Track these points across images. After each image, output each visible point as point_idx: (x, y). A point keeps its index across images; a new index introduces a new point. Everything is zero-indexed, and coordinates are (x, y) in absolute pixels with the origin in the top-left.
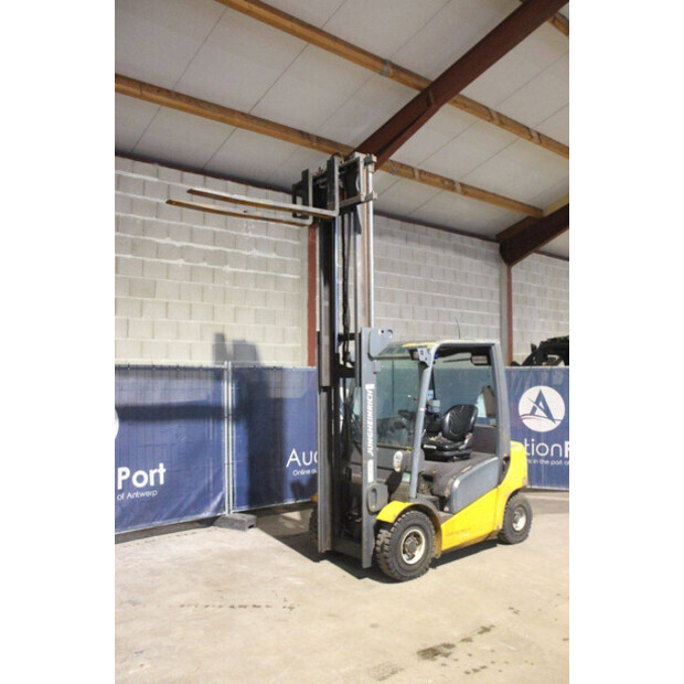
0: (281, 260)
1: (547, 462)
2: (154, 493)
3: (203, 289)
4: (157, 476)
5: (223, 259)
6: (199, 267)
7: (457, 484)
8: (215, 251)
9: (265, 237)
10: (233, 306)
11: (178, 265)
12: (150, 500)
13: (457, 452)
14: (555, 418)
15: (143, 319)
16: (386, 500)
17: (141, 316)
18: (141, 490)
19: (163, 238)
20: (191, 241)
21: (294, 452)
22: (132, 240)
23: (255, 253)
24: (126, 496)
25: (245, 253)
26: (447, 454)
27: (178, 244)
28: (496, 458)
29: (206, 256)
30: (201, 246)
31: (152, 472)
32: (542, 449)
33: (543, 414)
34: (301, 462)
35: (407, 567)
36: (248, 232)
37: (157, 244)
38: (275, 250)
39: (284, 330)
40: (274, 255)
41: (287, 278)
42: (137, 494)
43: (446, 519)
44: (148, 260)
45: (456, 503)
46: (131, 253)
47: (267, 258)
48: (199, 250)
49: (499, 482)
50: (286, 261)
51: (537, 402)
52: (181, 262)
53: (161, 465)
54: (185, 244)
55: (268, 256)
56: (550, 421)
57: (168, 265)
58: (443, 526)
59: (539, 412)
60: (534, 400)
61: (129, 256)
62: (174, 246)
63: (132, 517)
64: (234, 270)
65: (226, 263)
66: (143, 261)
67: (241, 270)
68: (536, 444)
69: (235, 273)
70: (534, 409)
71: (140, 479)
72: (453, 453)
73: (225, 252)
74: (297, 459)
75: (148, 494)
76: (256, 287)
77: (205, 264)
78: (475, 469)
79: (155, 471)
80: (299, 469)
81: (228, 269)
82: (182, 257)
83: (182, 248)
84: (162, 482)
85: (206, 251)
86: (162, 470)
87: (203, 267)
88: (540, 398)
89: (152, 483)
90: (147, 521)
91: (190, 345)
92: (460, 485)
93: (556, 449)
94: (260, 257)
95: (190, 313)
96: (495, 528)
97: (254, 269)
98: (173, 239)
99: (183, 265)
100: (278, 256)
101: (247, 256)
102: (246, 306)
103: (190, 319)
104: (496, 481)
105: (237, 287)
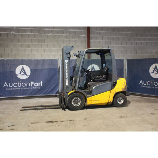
0: (80, 31)
2: (40, 88)
3: (57, 41)
4: (40, 84)
6: (56, 35)
8: (60, 31)
11: (50, 35)
15: (42, 49)
17: (41, 48)
18: (36, 87)
20: (54, 29)
22: (38, 30)
24: (33, 88)
25: (69, 30)
26: (96, 80)
30: (56, 30)
33: (156, 73)
37: (45, 30)
41: (82, 36)
43: (89, 97)
44: (42, 34)
47: (75, 31)
48: (56, 31)
50: (81, 31)
51: (155, 69)
52: (51, 34)
53: (41, 82)
54: (52, 30)
55: (76, 30)
57: (48, 35)
58: (88, 99)
61: (38, 34)
63: (33, 93)
64: (66, 35)
65: (63, 33)
66: (41, 35)
67: (68, 35)
68: (154, 82)
69: (66, 36)
70: (154, 71)
71: (36, 84)
72: (98, 80)
73: (63, 31)
75: (38, 88)
77: (58, 34)
78: (102, 84)
81: (64, 35)
82: (51, 33)
83: (51, 31)
84: (41, 86)
85: (58, 31)
87: (57, 35)
88: (156, 67)
89: (39, 86)
90: (38, 94)
91: (54, 54)
92: (94, 88)
94: (73, 31)
95: (54, 47)
96: (109, 101)
97: (72, 34)
98: (49, 29)
99: (52, 35)
100: (79, 30)
101: (70, 31)
102: (70, 44)
103: (54, 48)
104: (110, 88)
105: (67, 39)
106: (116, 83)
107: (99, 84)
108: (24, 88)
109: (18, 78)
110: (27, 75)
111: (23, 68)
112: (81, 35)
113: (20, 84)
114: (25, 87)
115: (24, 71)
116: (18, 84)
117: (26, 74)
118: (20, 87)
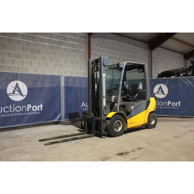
1: (162, 107)
2: (39, 113)
3: (55, 53)
4: (40, 108)
5: (61, 44)
6: (54, 46)
7: (132, 108)
8: (59, 41)
9: (75, 38)
10: (64, 58)
11: (47, 45)
12: (38, 115)
13: (133, 99)
14: (165, 94)
15: (36, 61)
16: (109, 112)
17: (35, 60)
19: (42, 36)
20: (51, 38)
21: (83, 103)
22: (32, 36)
23: (71, 42)
24: (30, 113)
25: (68, 42)
26: (130, 99)
27: (47, 38)
28: (145, 101)
29: (56, 42)
30: (54, 39)
31: (38, 107)
32: (161, 104)
33: (161, 93)
34: (86, 106)
35: (116, 132)
36: (69, 36)
37: (40, 38)
38: (78, 42)
39: (81, 66)
40: (77, 43)
41: (82, 51)
42: (34, 113)
43: (129, 119)
44: (37, 43)
45: (132, 114)
46: (32, 40)
47: (75, 44)
48: (54, 41)
49: (146, 109)
50: (81, 45)
51: (159, 89)
52: (48, 44)
54: (49, 38)
55: (75, 43)
56: (163, 95)
57: (44, 44)
58: (128, 120)
59: (160, 92)
60: (158, 88)
61: (31, 41)
62: (46, 39)
63: (32, 120)
64: (65, 47)
65: (62, 45)
66: (36, 43)
67: (67, 47)
68: (159, 102)
69: (65, 48)
70: (158, 91)
71: (35, 108)
72: (132, 99)
73: (62, 42)
74: (84, 105)
75: (37, 113)
76: (72, 53)
77: (55, 45)
78: (138, 103)
79: (39, 106)
80: (85, 108)
81: (63, 47)
82: (48, 42)
83: (48, 39)
84: (41, 110)
85: (56, 41)
86: (41, 106)
87: (55, 46)
88: (160, 88)
89: (38, 110)
90: (37, 121)
91: (51, 69)
92: (133, 108)
93: (165, 103)
94: (73, 44)
95: (51, 60)
96: (145, 123)
97: (71, 47)
98: (45, 37)
99: (48, 45)
100: (79, 44)
101: (69, 43)
102: (69, 59)
104: (145, 108)
105: (66, 53)
106: (149, 102)
107: (136, 104)
108: (18, 114)
109: (10, 99)
110: (23, 95)
111: (17, 85)
112: (81, 49)
113: (13, 108)
114: (19, 112)
115: (19, 89)
116: (10, 107)
117: (21, 94)
118: (13, 113)
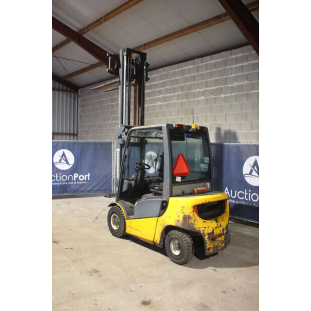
3: (211, 108)
5: (220, 91)
6: (210, 98)
8: (217, 89)
9: (241, 74)
10: (224, 114)
11: (201, 100)
19: (196, 89)
20: (207, 87)
23: (236, 84)
25: (231, 85)
27: (201, 90)
29: (213, 92)
30: (211, 88)
36: (232, 74)
37: (195, 93)
38: (247, 79)
39: (252, 123)
40: (246, 82)
44: (191, 100)
46: (186, 99)
47: (242, 85)
48: (210, 90)
52: (202, 98)
54: (204, 89)
55: (243, 83)
57: (198, 100)
62: (200, 92)
64: (225, 95)
65: (221, 93)
67: (229, 95)
69: (226, 97)
73: (221, 88)
76: (236, 102)
77: (212, 96)
81: (223, 96)
82: (203, 95)
83: (203, 91)
87: (212, 98)
94: (238, 85)
95: (206, 120)
97: (235, 92)
99: (204, 99)
100: (249, 82)
101: (232, 87)
102: (231, 113)
103: (206, 122)
105: (227, 104)
112: (253, 90)
